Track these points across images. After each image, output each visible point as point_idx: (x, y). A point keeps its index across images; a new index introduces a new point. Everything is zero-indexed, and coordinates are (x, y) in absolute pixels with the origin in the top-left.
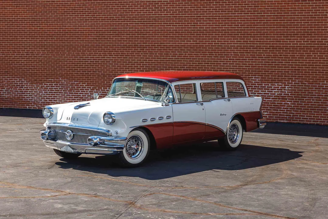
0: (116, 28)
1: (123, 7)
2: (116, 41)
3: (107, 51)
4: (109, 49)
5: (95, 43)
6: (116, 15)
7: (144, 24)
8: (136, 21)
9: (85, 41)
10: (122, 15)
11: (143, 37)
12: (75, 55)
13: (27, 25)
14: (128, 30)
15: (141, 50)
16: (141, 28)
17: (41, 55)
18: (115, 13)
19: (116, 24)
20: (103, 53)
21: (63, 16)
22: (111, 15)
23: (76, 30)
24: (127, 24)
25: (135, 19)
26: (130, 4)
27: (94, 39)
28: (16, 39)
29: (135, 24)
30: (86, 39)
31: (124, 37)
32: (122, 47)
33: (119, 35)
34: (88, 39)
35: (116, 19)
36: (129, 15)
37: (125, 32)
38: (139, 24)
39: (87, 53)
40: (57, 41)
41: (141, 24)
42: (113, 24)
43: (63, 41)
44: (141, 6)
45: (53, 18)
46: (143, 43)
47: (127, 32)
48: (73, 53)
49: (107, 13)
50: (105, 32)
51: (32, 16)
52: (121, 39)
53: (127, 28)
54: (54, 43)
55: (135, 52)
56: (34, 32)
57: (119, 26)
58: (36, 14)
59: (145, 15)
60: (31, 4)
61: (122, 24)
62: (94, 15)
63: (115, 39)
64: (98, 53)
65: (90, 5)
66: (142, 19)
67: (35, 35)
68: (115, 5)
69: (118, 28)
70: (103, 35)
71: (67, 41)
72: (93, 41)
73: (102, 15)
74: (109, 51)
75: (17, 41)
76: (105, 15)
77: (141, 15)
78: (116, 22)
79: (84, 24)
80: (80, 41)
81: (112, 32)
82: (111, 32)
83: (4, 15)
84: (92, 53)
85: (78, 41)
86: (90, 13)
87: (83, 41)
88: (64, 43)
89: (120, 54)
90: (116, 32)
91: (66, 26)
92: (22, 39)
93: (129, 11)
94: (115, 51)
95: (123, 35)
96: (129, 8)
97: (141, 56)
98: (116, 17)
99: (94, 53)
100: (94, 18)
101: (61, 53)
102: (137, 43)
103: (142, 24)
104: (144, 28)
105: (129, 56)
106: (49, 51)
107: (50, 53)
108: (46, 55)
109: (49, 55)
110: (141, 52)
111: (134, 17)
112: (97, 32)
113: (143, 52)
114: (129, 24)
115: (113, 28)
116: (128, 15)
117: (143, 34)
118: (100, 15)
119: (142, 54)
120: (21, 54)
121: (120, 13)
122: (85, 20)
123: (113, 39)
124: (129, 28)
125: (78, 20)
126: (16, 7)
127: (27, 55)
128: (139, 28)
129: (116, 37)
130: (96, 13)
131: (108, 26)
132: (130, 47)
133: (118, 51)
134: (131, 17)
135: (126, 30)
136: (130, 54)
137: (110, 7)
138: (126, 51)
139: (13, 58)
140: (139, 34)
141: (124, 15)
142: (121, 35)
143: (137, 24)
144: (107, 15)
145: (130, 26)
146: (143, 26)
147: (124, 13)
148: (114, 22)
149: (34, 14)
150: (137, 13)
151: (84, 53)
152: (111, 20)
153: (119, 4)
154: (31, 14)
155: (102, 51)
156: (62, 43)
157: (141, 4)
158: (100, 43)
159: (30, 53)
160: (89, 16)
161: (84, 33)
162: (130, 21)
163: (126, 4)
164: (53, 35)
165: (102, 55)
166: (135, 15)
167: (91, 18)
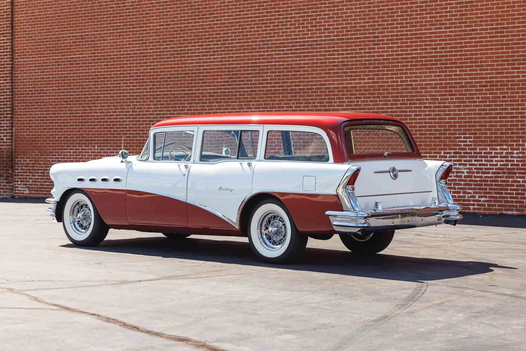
0: (256, 63)
1: (265, 27)
2: (256, 84)
3: (244, 102)
4: (246, 98)
5: (227, 89)
6: (256, 42)
7: (296, 53)
8: (284, 50)
9: (214, 86)
10: (264, 41)
11: (294, 75)
12: (198, 110)
13: (133, 63)
14: (274, 65)
15: (293, 96)
16: (291, 61)
17: (152, 111)
18: (254, 38)
19: (256, 56)
20: (237, 105)
21: (181, 47)
22: (248, 42)
23: (200, 69)
24: (272, 55)
25: (283, 47)
26: (275, 23)
27: (224, 82)
28: (119, 87)
29: (283, 54)
30: (213, 82)
31: (267, 76)
32: (266, 94)
33: (260, 73)
34: (217, 82)
35: (256, 49)
36: (275, 40)
37: (270, 69)
38: (288, 54)
39: (215, 106)
40: (174, 87)
41: (291, 53)
42: (252, 56)
43: (181, 87)
44: (291, 25)
45: (169, 51)
46: (295, 86)
47: (272, 69)
48: (197, 106)
49: (243, 39)
50: (240, 71)
51: (140, 50)
52: (263, 80)
53: (272, 62)
54: (170, 91)
55: (284, 100)
56: (143, 76)
57: (260, 59)
58: (146, 46)
59: (296, 39)
60: (139, 31)
61: (264, 55)
62: (225, 44)
63: (255, 80)
64: (230, 105)
65: (219, 27)
66: (293, 46)
67: (143, 79)
68: (255, 24)
69: (259, 63)
70: (237, 74)
71: (188, 87)
72: (224, 85)
73: (236, 43)
74: (247, 101)
75: (120, 90)
76: (241, 43)
77: (291, 39)
78: (256, 52)
79: (210, 59)
80: (206, 86)
81: (251, 70)
82: (248, 70)
83: (104, 49)
84: (223, 106)
85: (202, 86)
86: (218, 41)
87: (210, 86)
88: (184, 90)
89: (261, 104)
90: (256, 70)
91: (186, 63)
92: (126, 86)
93: (274, 33)
94: (255, 101)
95: (266, 73)
96: (275, 30)
97: (292, 107)
98: (255, 45)
99: (226, 106)
100: (225, 47)
101: (179, 107)
102: (287, 86)
103: (294, 53)
104: (296, 60)
105: (275, 108)
106: (163, 104)
107: (164, 107)
108: (159, 111)
109: (163, 111)
110: (291, 100)
111: (281, 43)
112: (229, 71)
113: (295, 100)
114: (275, 54)
115: (251, 63)
116: (272, 40)
117: (295, 71)
118: (233, 43)
119: (293, 104)
120: (126, 112)
121: (262, 38)
122: (213, 52)
123: (252, 81)
124: (275, 62)
125: (203, 52)
126: (119, 36)
127: (133, 112)
128: (288, 61)
129: (256, 77)
130: (228, 40)
131: (245, 60)
132: (276, 94)
133: (259, 101)
134: (276, 44)
135: (270, 66)
136: (277, 104)
137: (246, 28)
138: (271, 101)
139: (115, 118)
140: (288, 72)
141: (267, 41)
142: (263, 73)
143: (286, 54)
144: (244, 42)
145: (276, 58)
146: (296, 57)
147: (266, 37)
148: (252, 52)
149: (142, 47)
150: (286, 36)
151: (212, 106)
152: (248, 49)
153: (259, 24)
154: (139, 47)
155: (236, 102)
156: (181, 91)
157: (291, 21)
158: (233, 88)
159: (138, 108)
160: (218, 44)
161: (210, 72)
162: (276, 51)
163: (270, 23)
164: (169, 78)
165: (236, 109)
166: (283, 40)
167: (221, 48)
